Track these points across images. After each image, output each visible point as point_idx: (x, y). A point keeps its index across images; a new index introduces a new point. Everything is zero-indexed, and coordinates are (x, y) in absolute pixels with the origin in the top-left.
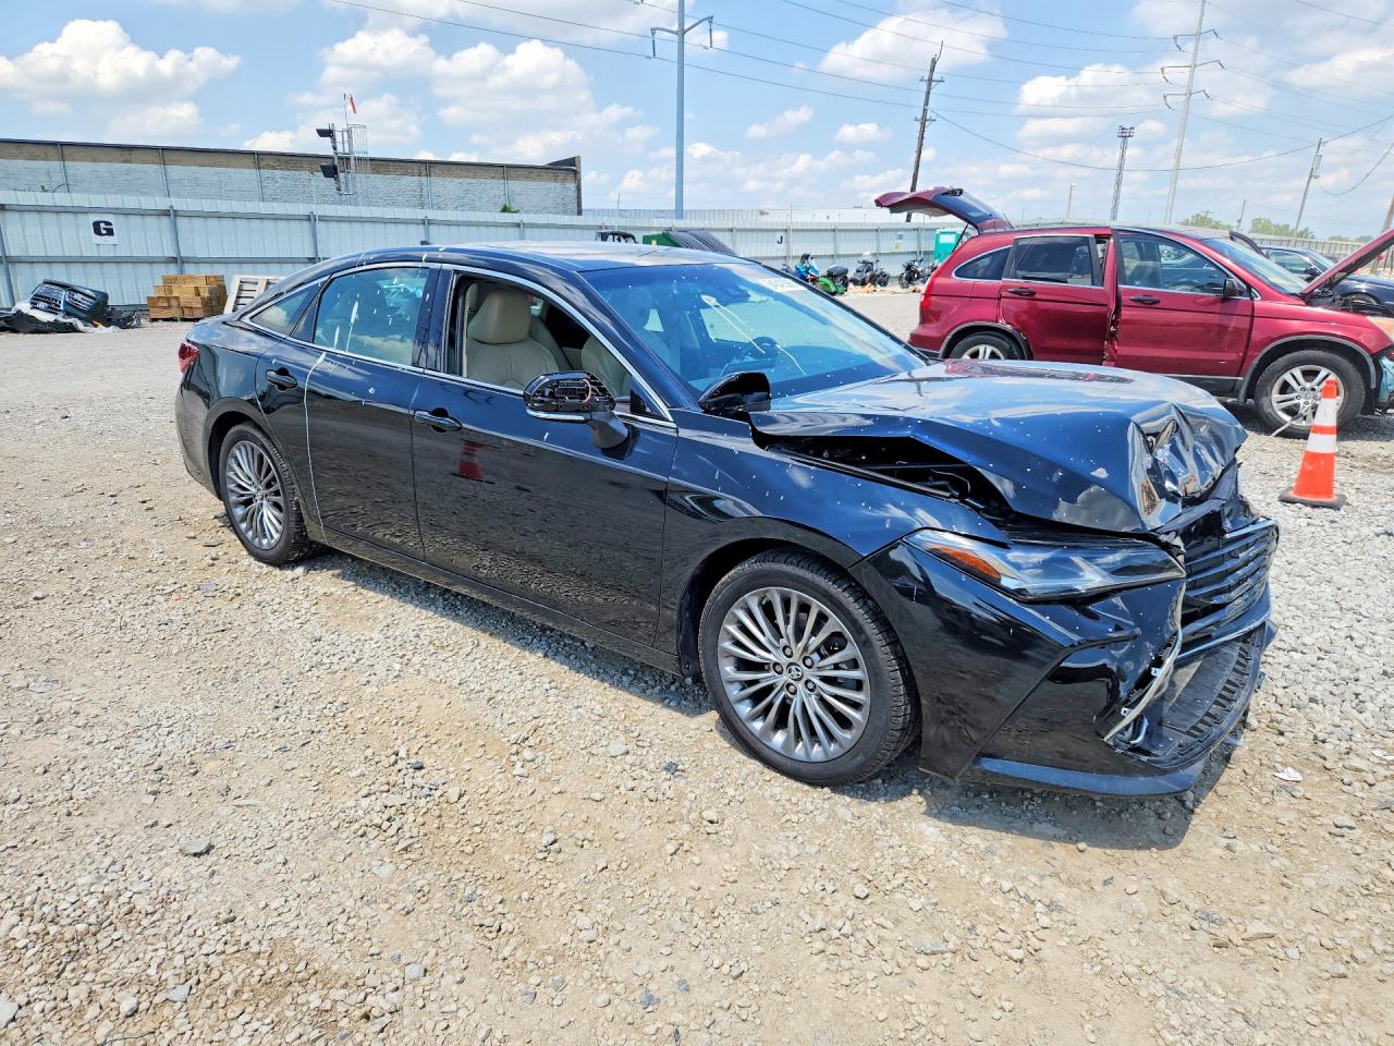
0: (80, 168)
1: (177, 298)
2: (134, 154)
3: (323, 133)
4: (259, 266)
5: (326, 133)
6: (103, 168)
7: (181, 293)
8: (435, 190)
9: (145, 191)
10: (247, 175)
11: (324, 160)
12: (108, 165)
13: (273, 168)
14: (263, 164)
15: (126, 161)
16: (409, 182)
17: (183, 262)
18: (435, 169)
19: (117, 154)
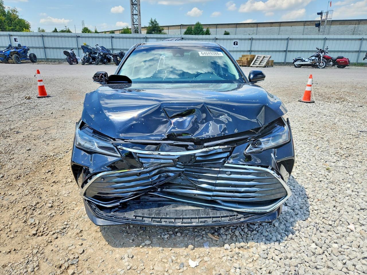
0: (260, 29)
1: (242, 60)
2: (274, 24)
3: (318, 14)
4: (266, 53)
5: (321, 14)
6: (265, 28)
7: (244, 59)
8: (360, 29)
9: (273, 34)
10: (301, 28)
11: (316, 22)
12: (267, 28)
13: (309, 25)
14: (306, 24)
15: (271, 26)
16: (351, 27)
17: (251, 52)
18: (362, 22)
19: (269, 25)
